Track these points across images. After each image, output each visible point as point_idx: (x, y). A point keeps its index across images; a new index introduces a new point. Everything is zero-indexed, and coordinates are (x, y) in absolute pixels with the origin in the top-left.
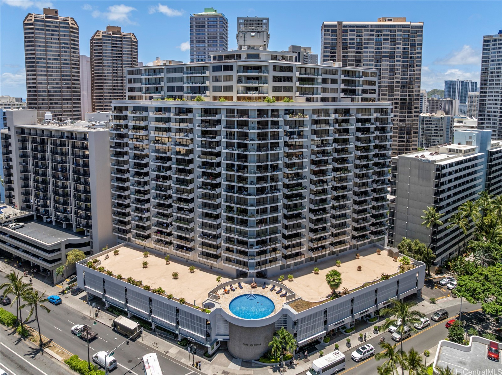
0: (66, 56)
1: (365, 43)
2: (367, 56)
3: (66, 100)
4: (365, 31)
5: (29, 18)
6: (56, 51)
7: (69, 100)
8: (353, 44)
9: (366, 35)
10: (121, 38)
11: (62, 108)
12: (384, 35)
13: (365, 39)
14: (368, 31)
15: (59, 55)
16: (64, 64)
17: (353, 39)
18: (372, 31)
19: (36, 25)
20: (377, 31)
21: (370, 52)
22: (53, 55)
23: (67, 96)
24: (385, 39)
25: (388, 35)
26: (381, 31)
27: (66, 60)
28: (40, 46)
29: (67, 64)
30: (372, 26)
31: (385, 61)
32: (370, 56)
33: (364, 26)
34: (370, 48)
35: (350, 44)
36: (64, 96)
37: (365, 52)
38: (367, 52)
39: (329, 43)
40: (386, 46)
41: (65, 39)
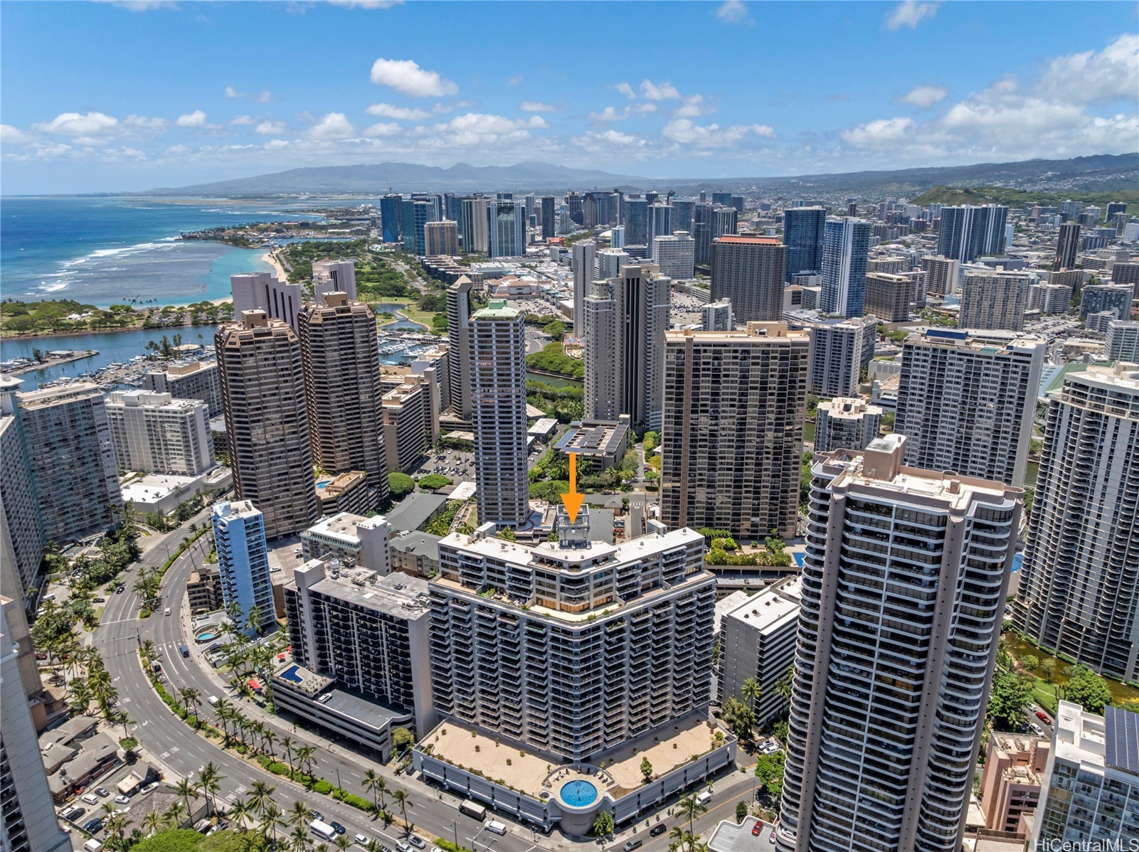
0: (286, 387)
1: (725, 370)
2: (728, 388)
3: (291, 450)
4: (726, 351)
5: (231, 340)
6: (273, 383)
7: (295, 449)
8: (708, 370)
9: (726, 357)
10: (350, 317)
11: (287, 463)
12: (753, 358)
13: (725, 364)
14: (729, 351)
15: (277, 388)
16: (285, 399)
17: (708, 363)
18: (736, 351)
19: (243, 350)
20: (743, 351)
21: (732, 382)
22: (269, 390)
23: (292, 444)
24: (754, 364)
25: (758, 358)
26: (748, 352)
27: (287, 393)
28: (250, 380)
29: (290, 398)
30: (736, 344)
31: (754, 394)
32: (732, 388)
33: (724, 345)
34: (733, 376)
35: (704, 369)
36: (289, 445)
37: (725, 382)
38: (728, 382)
39: (673, 369)
40: (755, 373)
41: (284, 364)
